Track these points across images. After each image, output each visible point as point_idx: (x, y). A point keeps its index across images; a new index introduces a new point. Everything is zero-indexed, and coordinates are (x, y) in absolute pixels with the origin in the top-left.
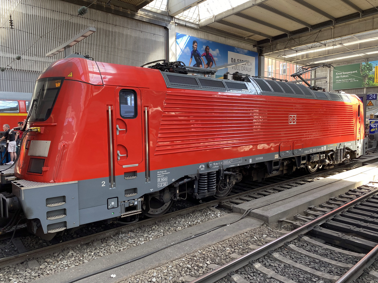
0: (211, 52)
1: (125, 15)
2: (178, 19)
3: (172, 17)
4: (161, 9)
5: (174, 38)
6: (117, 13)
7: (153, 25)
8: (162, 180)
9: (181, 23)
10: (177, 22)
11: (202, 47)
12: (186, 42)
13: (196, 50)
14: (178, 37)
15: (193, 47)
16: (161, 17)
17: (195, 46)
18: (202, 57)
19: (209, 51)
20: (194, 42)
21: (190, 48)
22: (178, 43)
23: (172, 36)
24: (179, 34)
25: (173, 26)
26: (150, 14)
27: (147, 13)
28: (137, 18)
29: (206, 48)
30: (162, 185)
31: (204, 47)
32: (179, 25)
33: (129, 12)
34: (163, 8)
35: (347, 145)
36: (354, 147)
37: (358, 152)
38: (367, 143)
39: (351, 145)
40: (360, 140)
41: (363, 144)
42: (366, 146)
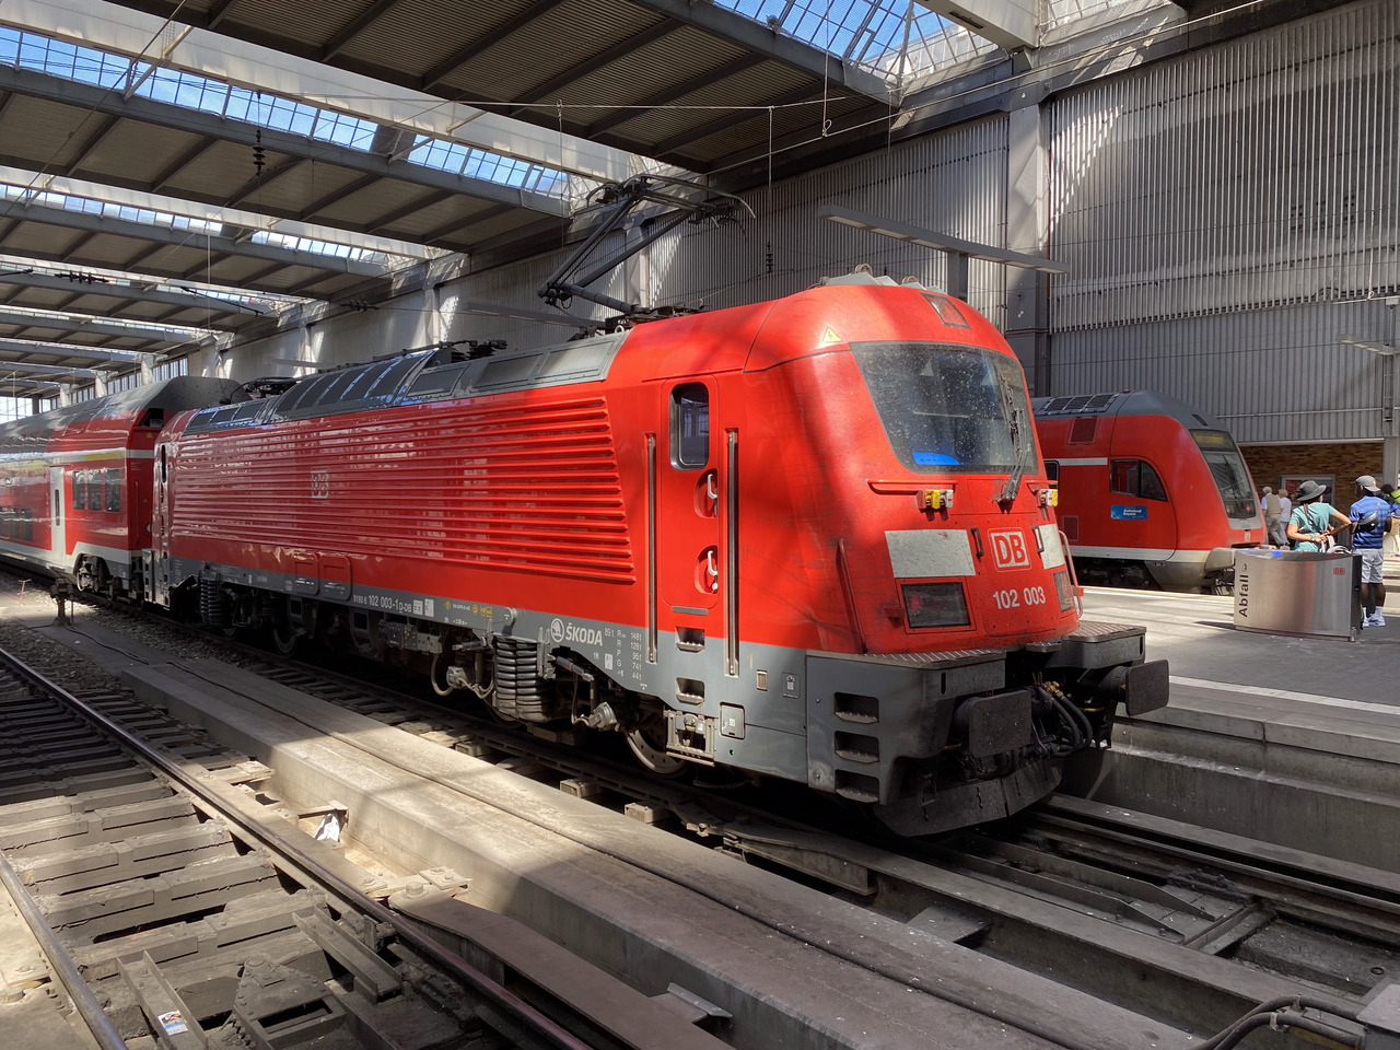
35: (567, 635)
36: (636, 671)
37: (700, 729)
38: (884, 708)
39: (609, 645)
40: (725, 641)
41: (790, 686)
42: (855, 722)
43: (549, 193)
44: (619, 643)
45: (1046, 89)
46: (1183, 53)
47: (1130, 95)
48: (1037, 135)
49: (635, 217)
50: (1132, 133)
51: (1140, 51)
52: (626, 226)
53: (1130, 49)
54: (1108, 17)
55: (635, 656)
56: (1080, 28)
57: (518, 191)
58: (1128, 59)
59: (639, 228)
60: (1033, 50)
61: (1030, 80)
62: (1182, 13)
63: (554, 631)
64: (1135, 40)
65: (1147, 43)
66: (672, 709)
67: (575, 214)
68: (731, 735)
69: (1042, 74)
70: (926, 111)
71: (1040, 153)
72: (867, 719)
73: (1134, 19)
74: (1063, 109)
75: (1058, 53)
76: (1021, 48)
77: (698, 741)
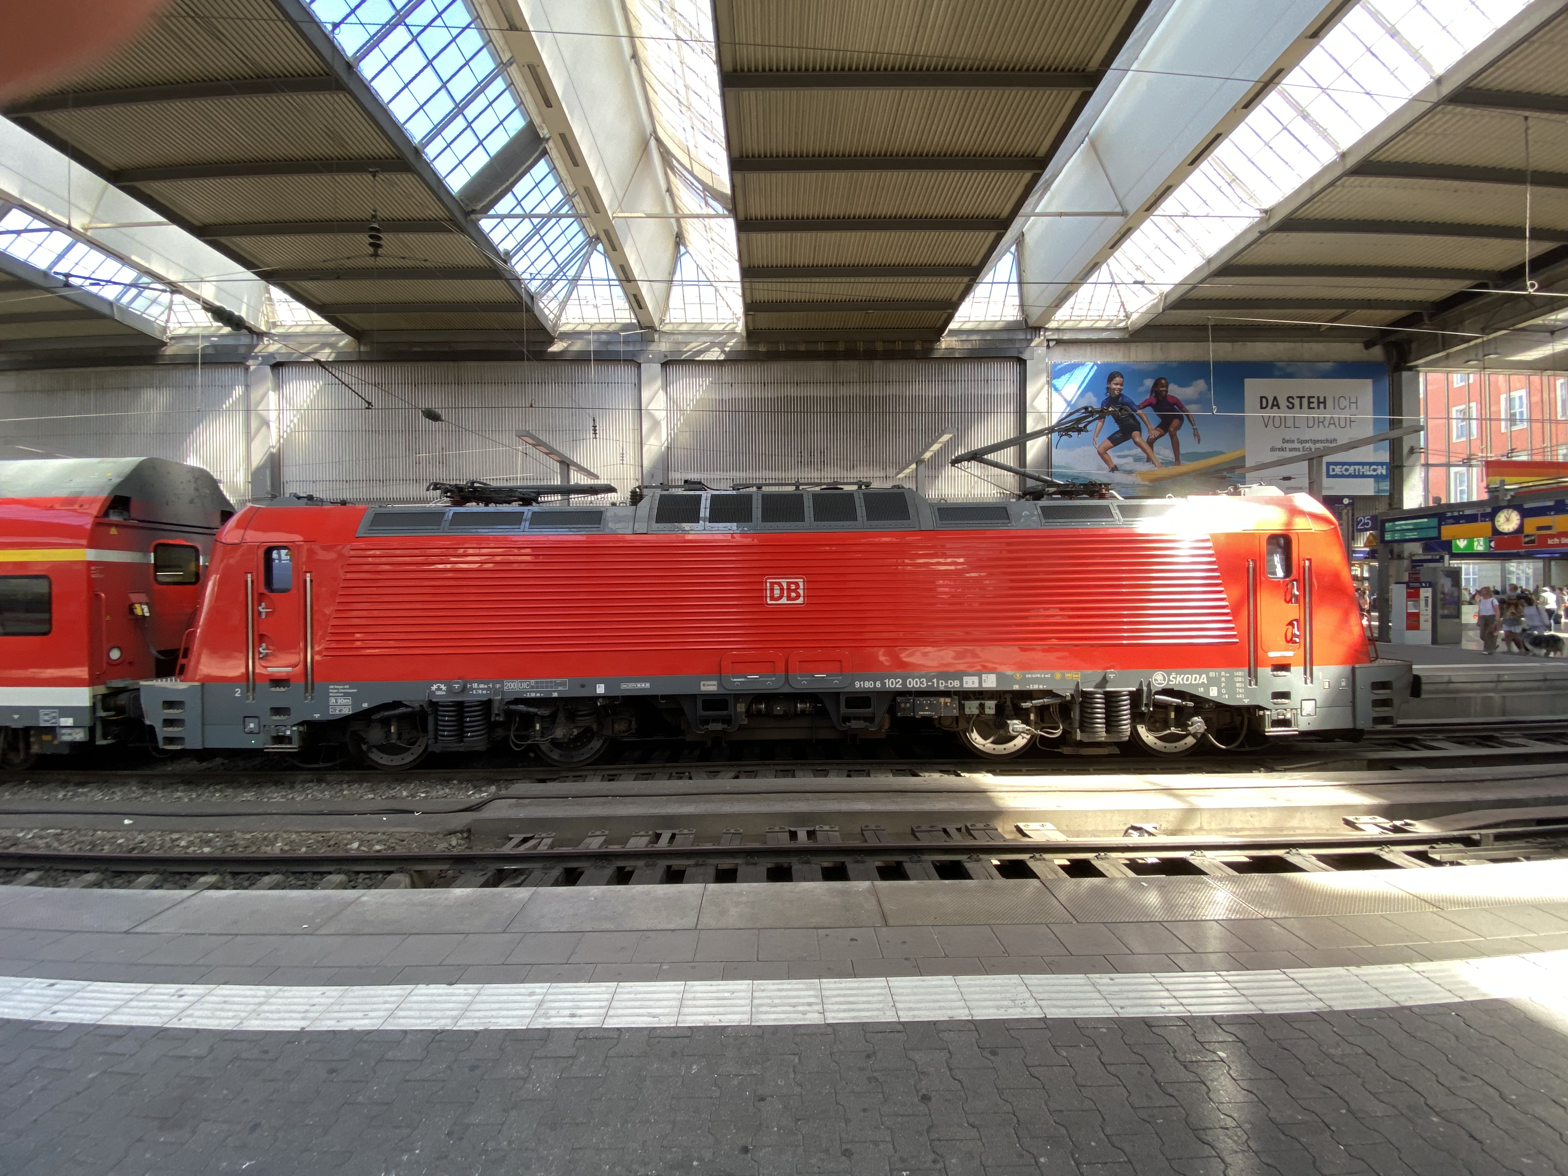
0: (1174, 391)
1: (908, 355)
2: (1057, 330)
3: (1037, 329)
4: (1003, 319)
5: (1043, 379)
6: (889, 355)
7: (984, 360)
8: (339, 701)
9: (1067, 336)
10: (1056, 337)
11: (1142, 384)
12: (1083, 382)
13: (1120, 395)
14: (1056, 373)
15: (1108, 389)
16: (1005, 336)
17: (1114, 386)
18: (1139, 412)
19: (1167, 391)
20: (1111, 378)
21: (1096, 395)
22: (1056, 390)
23: (1037, 374)
24: (1059, 367)
25: (1042, 350)
26: (975, 337)
27: (964, 337)
28: (936, 355)
29: (1156, 385)
30: (340, 711)
31: (1149, 383)
32: (1059, 342)
33: (918, 347)
34: (1012, 314)
35: (1169, 680)
36: (1239, 693)
37: (1288, 716)
38: (1394, 685)
39: (1212, 682)
40: (1302, 668)
41: (1343, 684)
42: (1383, 694)
43: (143, 313)
44: (1223, 679)
45: (666, 356)
46: (746, 360)
47: (714, 372)
48: (659, 383)
49: (262, 356)
50: (714, 395)
51: (723, 352)
52: (250, 362)
53: (716, 349)
54: (704, 327)
55: (1238, 685)
56: (684, 328)
57: (111, 304)
58: (715, 354)
59: (268, 369)
60: (656, 331)
61: (653, 347)
62: (745, 340)
63: (1156, 680)
64: (722, 345)
65: (727, 349)
66: (1267, 709)
67: (171, 339)
68: (1309, 715)
69: (663, 346)
70: (578, 346)
71: (661, 393)
72: (1388, 691)
73: (718, 334)
74: (672, 370)
75: (672, 338)
76: (653, 328)
77: (1285, 723)
